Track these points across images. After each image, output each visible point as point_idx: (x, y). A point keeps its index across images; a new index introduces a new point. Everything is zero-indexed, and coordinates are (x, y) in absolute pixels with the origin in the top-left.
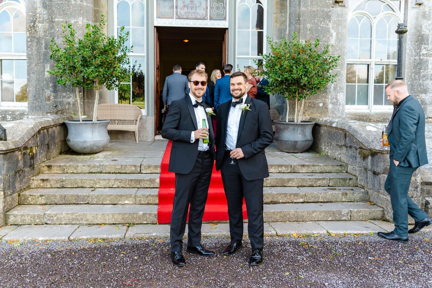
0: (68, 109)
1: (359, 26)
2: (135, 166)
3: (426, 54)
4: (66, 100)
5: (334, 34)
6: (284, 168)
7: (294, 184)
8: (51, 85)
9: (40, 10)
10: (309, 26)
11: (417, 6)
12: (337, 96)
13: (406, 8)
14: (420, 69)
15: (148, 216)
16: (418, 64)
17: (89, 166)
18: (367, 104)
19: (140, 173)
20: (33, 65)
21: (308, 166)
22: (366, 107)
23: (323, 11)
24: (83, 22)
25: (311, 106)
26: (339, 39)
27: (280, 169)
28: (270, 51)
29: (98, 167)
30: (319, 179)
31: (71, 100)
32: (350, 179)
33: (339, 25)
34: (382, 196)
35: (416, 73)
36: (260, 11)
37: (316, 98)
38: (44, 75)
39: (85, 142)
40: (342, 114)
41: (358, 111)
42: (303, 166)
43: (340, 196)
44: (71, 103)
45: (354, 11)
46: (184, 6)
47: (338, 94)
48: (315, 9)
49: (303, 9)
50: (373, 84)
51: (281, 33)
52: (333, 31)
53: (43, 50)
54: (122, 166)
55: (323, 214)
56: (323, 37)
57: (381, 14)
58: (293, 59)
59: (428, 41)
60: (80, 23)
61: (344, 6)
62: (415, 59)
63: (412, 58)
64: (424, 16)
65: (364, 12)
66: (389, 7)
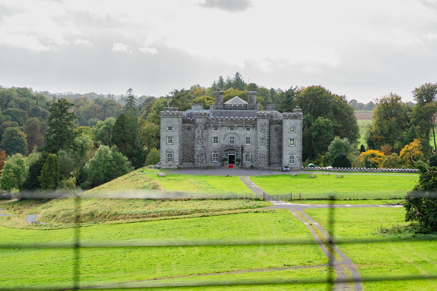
9: (219, 154)
16: (252, 158)
38: (219, 159)
53: (220, 157)
65: (247, 153)
66: (249, 153)
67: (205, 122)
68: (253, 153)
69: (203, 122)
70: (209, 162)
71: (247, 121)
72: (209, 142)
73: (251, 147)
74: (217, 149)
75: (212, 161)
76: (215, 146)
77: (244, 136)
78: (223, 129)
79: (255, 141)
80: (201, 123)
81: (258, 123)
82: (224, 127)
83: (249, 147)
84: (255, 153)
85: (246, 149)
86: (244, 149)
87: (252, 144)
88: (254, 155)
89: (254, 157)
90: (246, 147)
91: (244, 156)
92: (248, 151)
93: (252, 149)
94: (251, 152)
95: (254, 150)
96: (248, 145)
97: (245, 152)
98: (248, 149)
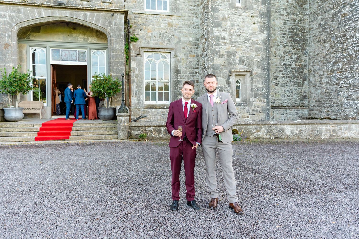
0: (5, 103)
1: (150, 65)
2: (31, 124)
3: (180, 78)
4: (4, 99)
5: (138, 69)
6: (92, 124)
7: (93, 129)
10: (115, 67)
11: (175, 57)
12: (140, 97)
13: (171, 57)
14: (178, 85)
15: (31, 139)
16: (177, 82)
17: (12, 125)
18: (156, 100)
19: (33, 127)
21: (102, 124)
22: (155, 102)
23: (121, 62)
24: (12, 65)
25: (117, 101)
26: (140, 71)
27: (90, 125)
29: (16, 125)
30: (102, 128)
31: (6, 99)
32: (114, 127)
33: (139, 65)
35: (176, 86)
39: (12, 116)
40: (143, 105)
41: (151, 104)
42: (100, 123)
43: (106, 132)
44: (7, 100)
45: (148, 58)
46: (66, 55)
47: (140, 96)
48: (117, 61)
49: (112, 60)
50: (158, 91)
52: (137, 68)
54: (26, 124)
55: (96, 137)
57: (160, 60)
59: (181, 72)
60: (11, 66)
61: (142, 56)
62: (175, 80)
63: (174, 80)
64: (179, 61)
65: (152, 59)
66: (163, 57)
68: (181, 55)
73: (170, 25)
83: (162, 26)
84: (194, 56)
85: (150, 34)
86: (138, 35)
87: (176, 9)
88: (189, 66)
89: (188, 76)
90: (146, 21)
91: (136, 69)
92: (158, 44)
93: (179, 35)
94: (173, 50)
95: (186, 39)
96: (158, 16)
97: (141, 48)
98: (155, 33)
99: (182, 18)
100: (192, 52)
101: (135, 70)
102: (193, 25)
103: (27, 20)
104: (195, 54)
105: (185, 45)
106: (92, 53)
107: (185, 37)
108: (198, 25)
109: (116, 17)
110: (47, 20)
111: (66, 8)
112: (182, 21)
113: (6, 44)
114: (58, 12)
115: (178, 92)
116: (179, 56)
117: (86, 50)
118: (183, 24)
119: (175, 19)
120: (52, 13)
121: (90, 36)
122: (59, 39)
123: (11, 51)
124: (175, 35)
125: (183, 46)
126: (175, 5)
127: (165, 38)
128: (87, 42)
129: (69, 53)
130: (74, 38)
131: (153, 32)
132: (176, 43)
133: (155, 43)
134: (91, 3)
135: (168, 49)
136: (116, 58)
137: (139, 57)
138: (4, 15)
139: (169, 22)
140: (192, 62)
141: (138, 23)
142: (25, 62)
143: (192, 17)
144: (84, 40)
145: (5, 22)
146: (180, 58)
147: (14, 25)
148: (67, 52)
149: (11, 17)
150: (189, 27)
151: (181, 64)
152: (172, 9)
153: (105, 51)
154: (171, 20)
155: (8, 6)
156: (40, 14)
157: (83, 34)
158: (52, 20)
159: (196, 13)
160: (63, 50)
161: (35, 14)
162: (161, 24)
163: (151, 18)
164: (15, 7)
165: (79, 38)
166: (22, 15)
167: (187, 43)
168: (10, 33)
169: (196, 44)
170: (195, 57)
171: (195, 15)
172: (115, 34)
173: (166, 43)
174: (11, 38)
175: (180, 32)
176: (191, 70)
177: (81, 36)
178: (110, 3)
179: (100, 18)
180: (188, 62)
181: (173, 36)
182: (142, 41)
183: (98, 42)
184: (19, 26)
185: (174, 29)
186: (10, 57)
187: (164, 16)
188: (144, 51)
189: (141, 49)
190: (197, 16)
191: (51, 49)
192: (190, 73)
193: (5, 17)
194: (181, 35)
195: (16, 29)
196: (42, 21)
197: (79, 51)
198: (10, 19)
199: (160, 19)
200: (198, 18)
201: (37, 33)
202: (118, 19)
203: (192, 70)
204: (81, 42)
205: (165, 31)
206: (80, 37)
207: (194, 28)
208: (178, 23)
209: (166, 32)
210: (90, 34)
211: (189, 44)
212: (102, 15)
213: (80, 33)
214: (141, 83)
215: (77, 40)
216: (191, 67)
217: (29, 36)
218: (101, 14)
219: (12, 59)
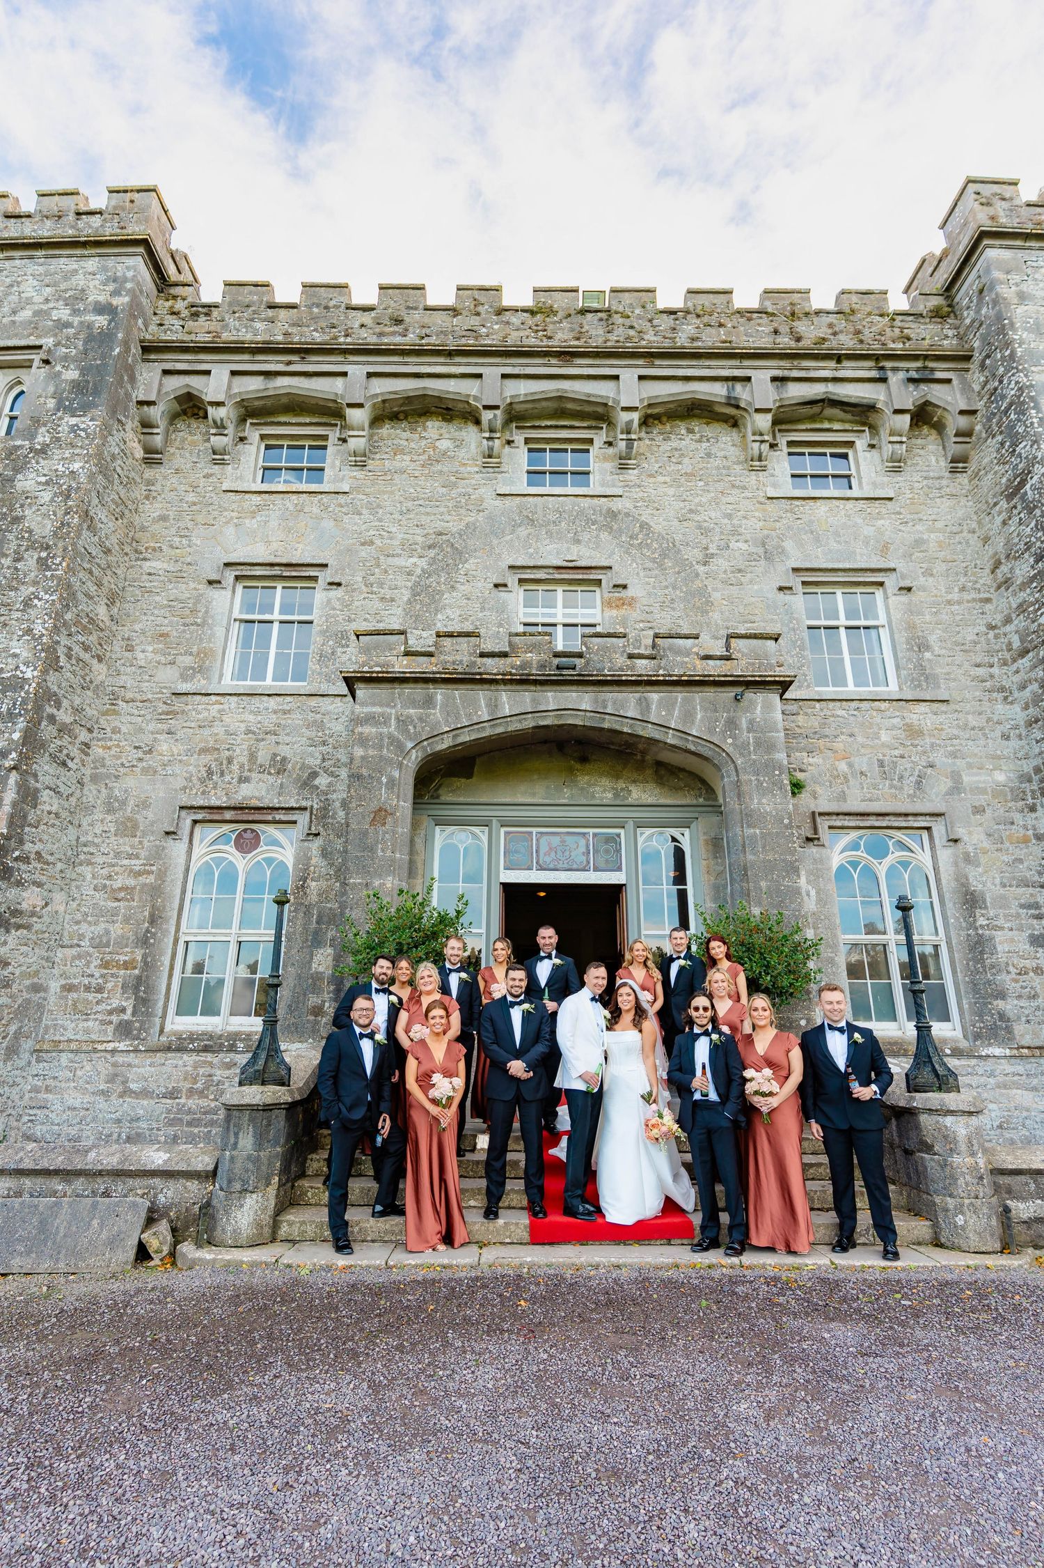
1: (855, 875)
3: (987, 925)
5: (813, 893)
8: (332, 988)
9: (316, 860)
10: (763, 884)
11: (951, 844)
13: (933, 847)
14: (982, 953)
15: (513, 1228)
16: (976, 943)
18: (895, 1020)
20: (294, 951)
22: (893, 1025)
23: (784, 860)
24: (393, 884)
26: (822, 901)
28: (703, 929)
33: (817, 877)
34: (925, 1196)
35: (977, 961)
36: (679, 855)
37: (793, 1010)
38: (310, 968)
45: (842, 851)
46: (550, 849)
48: (770, 857)
49: (750, 857)
50: (900, 982)
51: (718, 890)
52: (809, 889)
53: (314, 925)
56: (791, 903)
57: (890, 856)
58: (742, 944)
59: (984, 901)
60: (389, 885)
61: (823, 845)
62: (969, 935)
63: (963, 933)
64: (967, 859)
65: (859, 853)
66: (902, 846)
67: (101, 309)
68: (974, 836)
69: (63, 313)
70: (72, 1029)
71: (802, 327)
72: (146, 653)
73: (913, 732)
74: (279, 766)
75: (143, 1003)
76: (237, 717)
77: (768, 553)
78: (403, 461)
79: (969, 634)
80: (33, 325)
81: (1022, 297)
82: (433, 427)
83: (885, 737)
84: (1026, 841)
85: (843, 766)
86: (801, 771)
87: (927, 678)
88: (1014, 878)
89: (1018, 916)
90: (823, 725)
91: (808, 895)
92: (878, 799)
93: (954, 764)
94: (939, 819)
95: (982, 778)
96: (864, 705)
97: (821, 814)
98: (861, 763)
99: (952, 706)
100: (1012, 823)
101: (806, 898)
102: (999, 729)
103: (453, 727)
104: (1030, 832)
105: (981, 800)
106: (640, 840)
107: (975, 770)
108: (1016, 727)
109: (752, 703)
110: (515, 726)
111: (582, 682)
112: (955, 716)
113: (380, 810)
114: (554, 698)
115: (989, 982)
116: (966, 838)
117: (622, 831)
118: (959, 727)
119: (927, 710)
120: (533, 700)
121: (634, 782)
122: (534, 795)
123: (394, 833)
124: (938, 764)
125: (977, 804)
126: (923, 668)
127: (901, 778)
128: (626, 802)
129: (563, 841)
130: (582, 789)
131: (856, 760)
132: (947, 794)
133: (869, 796)
134: (663, 663)
135: (921, 815)
136: (764, 847)
137: (813, 850)
138: (382, 715)
139: (908, 720)
140: (1021, 861)
141: (798, 731)
142: (420, 877)
143: (990, 700)
144: (616, 796)
145: (382, 740)
146: (971, 849)
147: (410, 745)
148: (556, 841)
149: (402, 722)
150: (985, 735)
151: (980, 870)
152: (912, 681)
153: (687, 832)
154: (913, 716)
155: (397, 690)
156: (493, 705)
157: (613, 776)
158: (532, 724)
159: (1002, 689)
160: (542, 833)
161: (480, 706)
162: (880, 729)
163: (840, 712)
164: (418, 691)
165: (597, 789)
166: (437, 714)
167: (989, 790)
168: (396, 774)
169: (1024, 792)
170: (1030, 841)
171: (1000, 696)
172: (754, 761)
173: (909, 796)
174: (396, 790)
175: (954, 755)
176: (1025, 894)
177: (606, 782)
178: (728, 658)
179: (695, 709)
180: (1008, 864)
181: (929, 770)
182: (819, 790)
183: (662, 801)
184: (424, 748)
185: (932, 745)
186: (389, 853)
187: (886, 704)
188: (830, 827)
189: (818, 819)
190: (1006, 698)
191: (503, 830)
192: (1022, 906)
193: (385, 723)
194: (960, 763)
195: (415, 758)
196: (500, 730)
197: (595, 835)
198: (398, 727)
199: (875, 713)
200: (1011, 703)
201: (463, 780)
202: (759, 708)
203: (1031, 895)
204: (605, 802)
205: (896, 753)
206: (601, 788)
207: (1006, 737)
208: (941, 724)
209: (902, 757)
210: (635, 776)
211: (997, 793)
212: (702, 700)
213: (601, 775)
214: (831, 947)
215: (593, 797)
216: (1025, 883)
217: (437, 790)
218: (699, 697)
219: (393, 860)
